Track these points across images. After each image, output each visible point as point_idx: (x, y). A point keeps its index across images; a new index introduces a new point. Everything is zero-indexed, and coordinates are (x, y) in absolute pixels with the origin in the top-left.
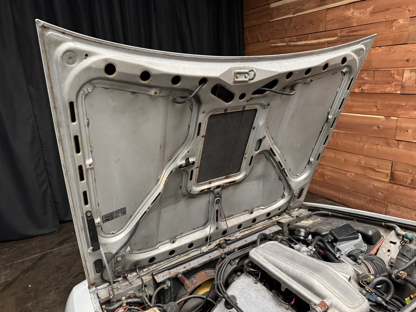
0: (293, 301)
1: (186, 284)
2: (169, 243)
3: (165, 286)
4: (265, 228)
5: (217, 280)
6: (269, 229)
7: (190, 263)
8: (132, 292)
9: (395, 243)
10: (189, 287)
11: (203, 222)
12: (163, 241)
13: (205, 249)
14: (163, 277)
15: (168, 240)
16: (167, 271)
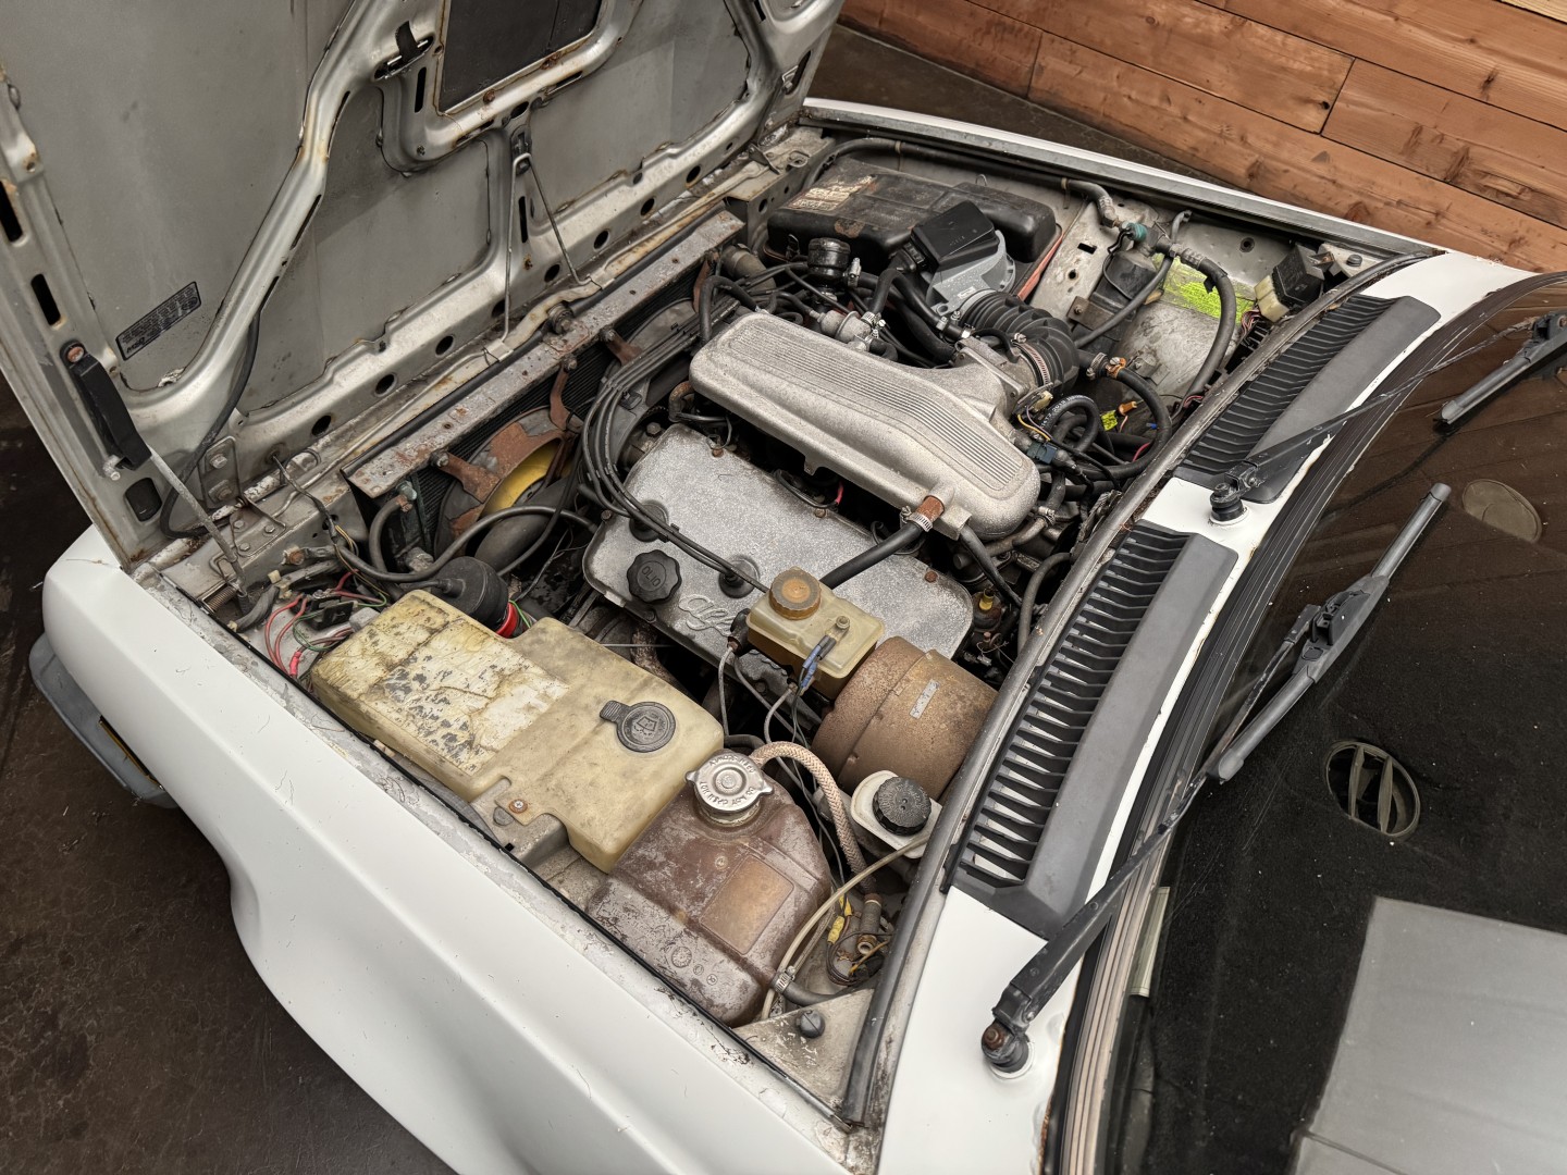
0: (840, 496)
1: (467, 477)
2: (367, 356)
3: (400, 501)
4: (687, 228)
5: (596, 468)
6: (701, 230)
7: (459, 406)
8: (296, 548)
9: (1090, 250)
10: (479, 485)
11: (473, 252)
12: (345, 352)
13: (499, 348)
14: (384, 474)
15: (359, 345)
16: (388, 452)
